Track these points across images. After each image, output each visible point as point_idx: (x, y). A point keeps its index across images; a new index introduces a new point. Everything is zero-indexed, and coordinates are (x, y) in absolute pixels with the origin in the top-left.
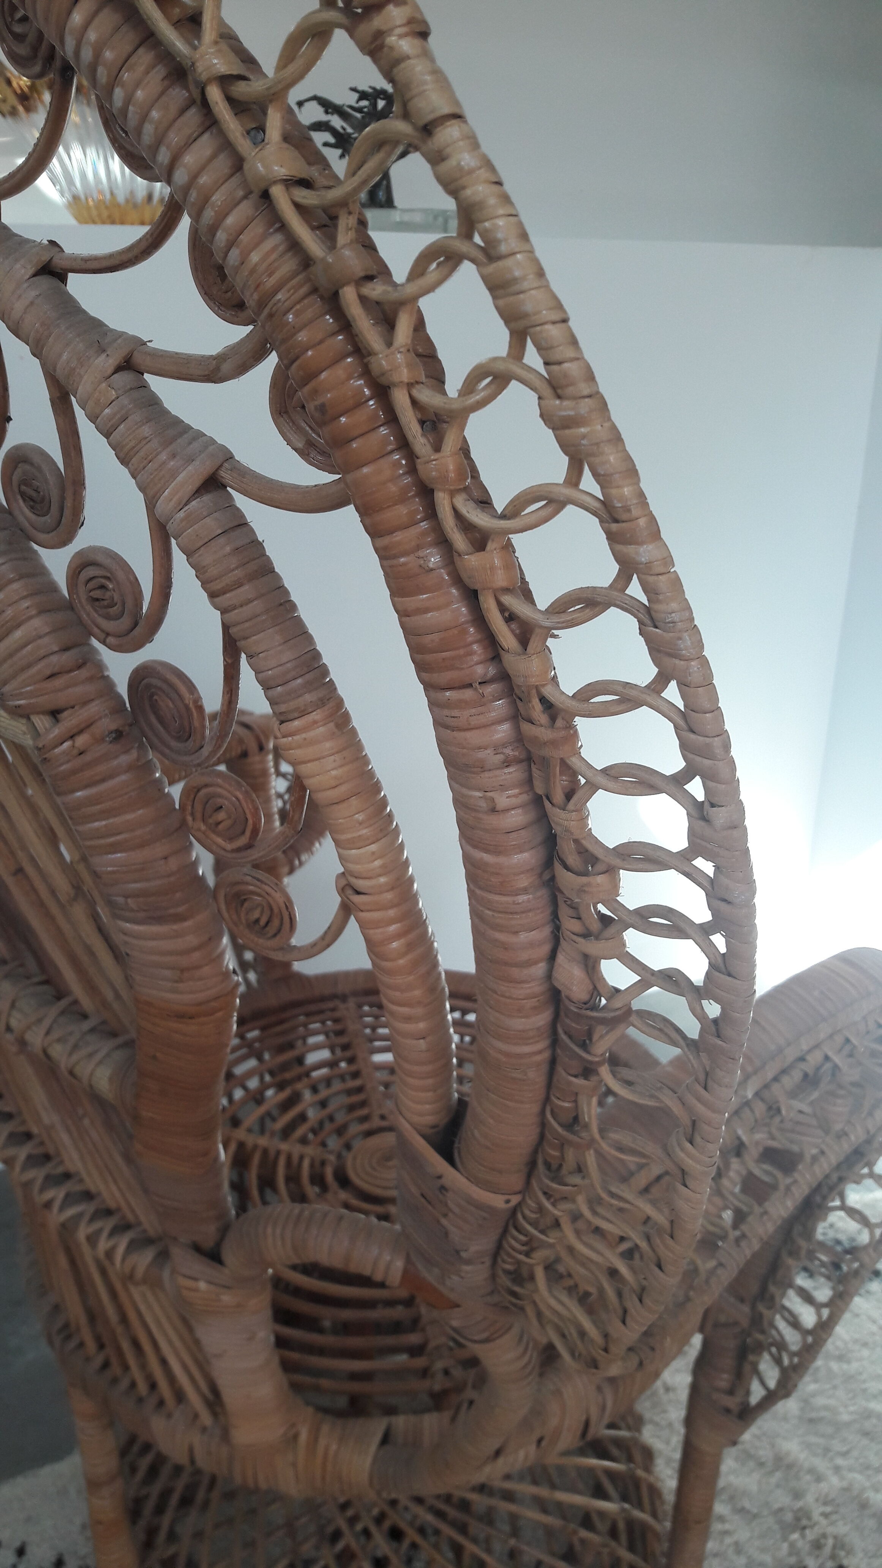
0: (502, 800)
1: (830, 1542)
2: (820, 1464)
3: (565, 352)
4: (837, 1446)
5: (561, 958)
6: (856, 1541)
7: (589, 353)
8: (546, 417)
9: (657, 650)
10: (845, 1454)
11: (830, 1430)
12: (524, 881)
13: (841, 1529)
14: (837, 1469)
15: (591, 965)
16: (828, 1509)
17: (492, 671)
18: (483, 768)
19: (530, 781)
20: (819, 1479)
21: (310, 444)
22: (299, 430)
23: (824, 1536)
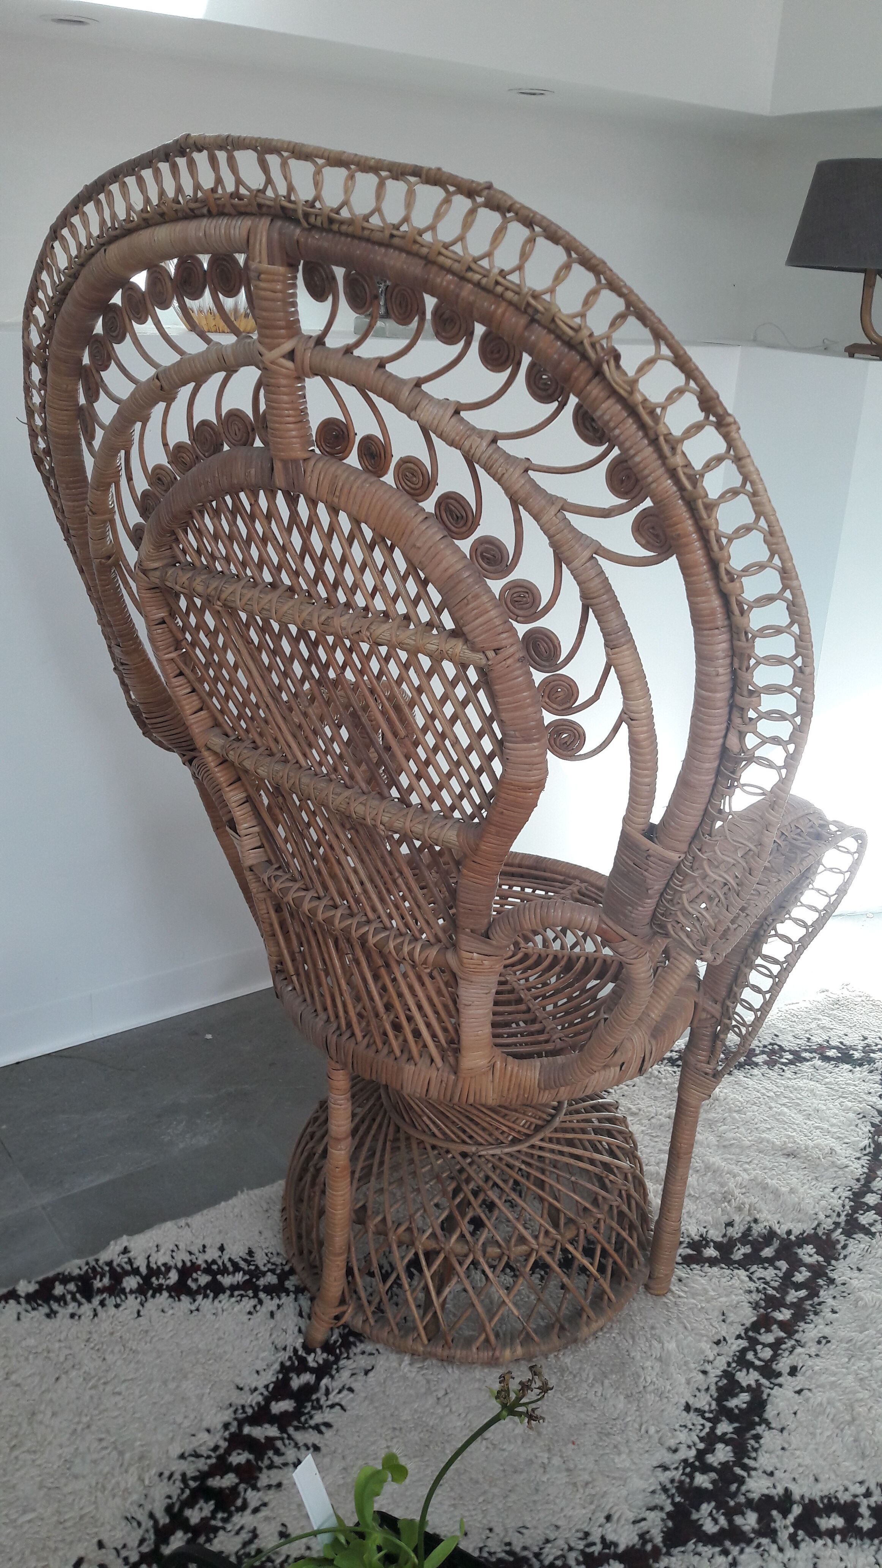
0: (721, 671)
1: (747, 1206)
2: (736, 1169)
3: (774, 524)
4: (744, 1159)
5: (729, 735)
6: (761, 1205)
7: (781, 524)
8: (765, 541)
9: (791, 613)
10: (748, 1163)
11: (738, 1151)
12: (720, 704)
13: (753, 1200)
14: (745, 1170)
15: (742, 736)
16: (744, 1190)
17: (726, 623)
18: (717, 659)
19: (732, 664)
20: (734, 1176)
21: (648, 542)
22: (643, 537)
23: (743, 1204)
